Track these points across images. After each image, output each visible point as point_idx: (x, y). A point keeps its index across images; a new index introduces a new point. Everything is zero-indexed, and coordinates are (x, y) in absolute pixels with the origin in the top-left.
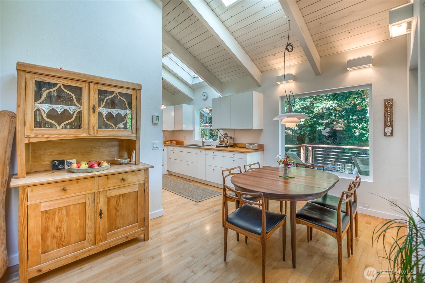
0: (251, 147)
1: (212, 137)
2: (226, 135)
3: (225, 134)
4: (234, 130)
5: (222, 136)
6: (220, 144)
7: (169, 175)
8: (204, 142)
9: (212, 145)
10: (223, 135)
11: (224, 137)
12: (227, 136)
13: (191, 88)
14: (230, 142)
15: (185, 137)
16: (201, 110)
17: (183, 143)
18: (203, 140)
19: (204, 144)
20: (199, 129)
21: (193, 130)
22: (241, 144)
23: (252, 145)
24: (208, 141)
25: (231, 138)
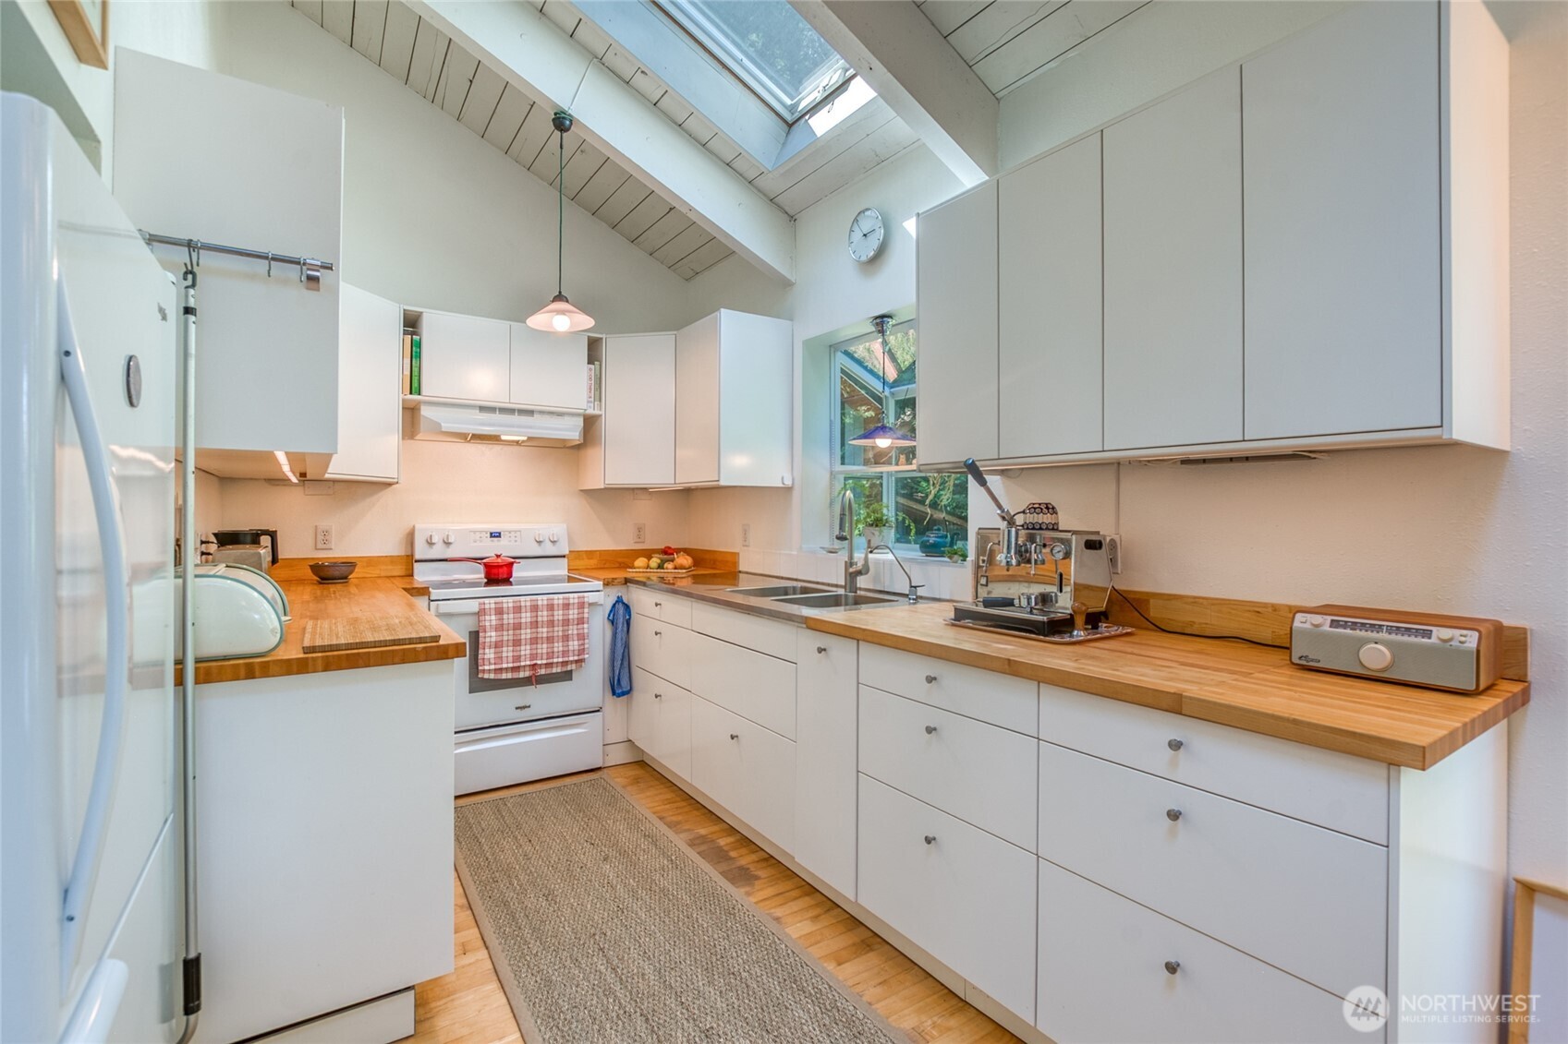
0: (1376, 655)
1: (920, 532)
2: (1046, 518)
3: (1034, 508)
4: (1117, 468)
5: (1011, 523)
6: (983, 593)
7: (637, 772)
8: (860, 565)
9: (920, 592)
10: (1020, 520)
11: (1023, 533)
12: (1054, 528)
13: (779, 207)
14: (1081, 581)
15: (745, 532)
16: (847, 353)
17: (735, 564)
18: (851, 557)
19: (862, 582)
20: (833, 475)
21: (788, 482)
22: (1196, 601)
23: (1384, 635)
24: (891, 561)
25: (1093, 545)
